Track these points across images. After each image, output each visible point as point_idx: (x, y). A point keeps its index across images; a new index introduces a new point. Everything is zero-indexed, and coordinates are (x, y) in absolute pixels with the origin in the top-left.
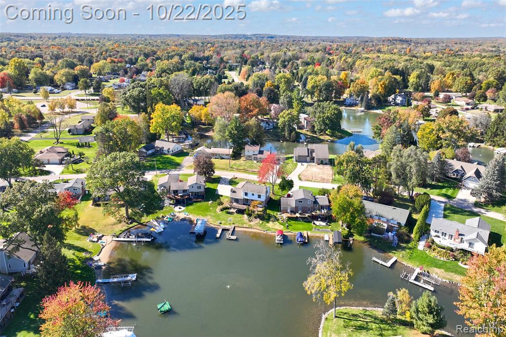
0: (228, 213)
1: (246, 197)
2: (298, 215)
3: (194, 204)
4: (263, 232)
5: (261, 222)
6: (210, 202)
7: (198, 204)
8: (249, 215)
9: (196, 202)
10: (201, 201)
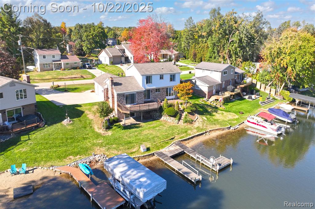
0: (126, 127)
1: (149, 87)
2: (227, 94)
3: (23, 138)
4: (227, 131)
5: (204, 118)
6: (65, 122)
7: (36, 135)
8: (176, 114)
9: (27, 132)
10: (37, 128)
